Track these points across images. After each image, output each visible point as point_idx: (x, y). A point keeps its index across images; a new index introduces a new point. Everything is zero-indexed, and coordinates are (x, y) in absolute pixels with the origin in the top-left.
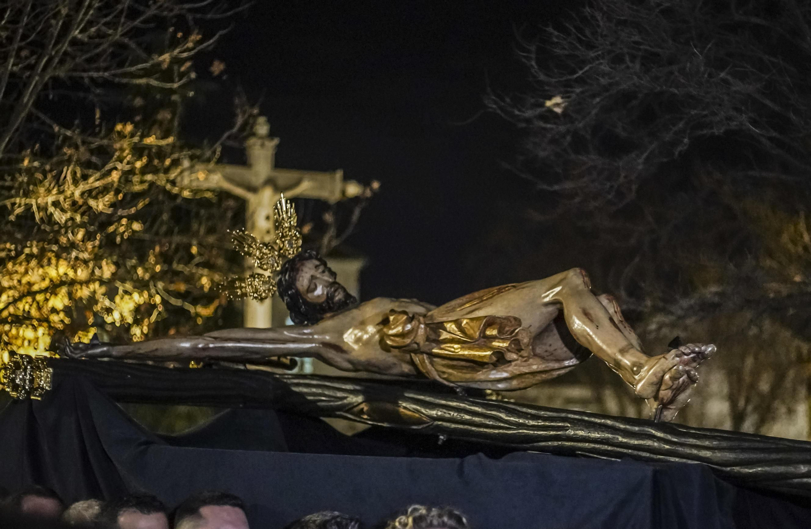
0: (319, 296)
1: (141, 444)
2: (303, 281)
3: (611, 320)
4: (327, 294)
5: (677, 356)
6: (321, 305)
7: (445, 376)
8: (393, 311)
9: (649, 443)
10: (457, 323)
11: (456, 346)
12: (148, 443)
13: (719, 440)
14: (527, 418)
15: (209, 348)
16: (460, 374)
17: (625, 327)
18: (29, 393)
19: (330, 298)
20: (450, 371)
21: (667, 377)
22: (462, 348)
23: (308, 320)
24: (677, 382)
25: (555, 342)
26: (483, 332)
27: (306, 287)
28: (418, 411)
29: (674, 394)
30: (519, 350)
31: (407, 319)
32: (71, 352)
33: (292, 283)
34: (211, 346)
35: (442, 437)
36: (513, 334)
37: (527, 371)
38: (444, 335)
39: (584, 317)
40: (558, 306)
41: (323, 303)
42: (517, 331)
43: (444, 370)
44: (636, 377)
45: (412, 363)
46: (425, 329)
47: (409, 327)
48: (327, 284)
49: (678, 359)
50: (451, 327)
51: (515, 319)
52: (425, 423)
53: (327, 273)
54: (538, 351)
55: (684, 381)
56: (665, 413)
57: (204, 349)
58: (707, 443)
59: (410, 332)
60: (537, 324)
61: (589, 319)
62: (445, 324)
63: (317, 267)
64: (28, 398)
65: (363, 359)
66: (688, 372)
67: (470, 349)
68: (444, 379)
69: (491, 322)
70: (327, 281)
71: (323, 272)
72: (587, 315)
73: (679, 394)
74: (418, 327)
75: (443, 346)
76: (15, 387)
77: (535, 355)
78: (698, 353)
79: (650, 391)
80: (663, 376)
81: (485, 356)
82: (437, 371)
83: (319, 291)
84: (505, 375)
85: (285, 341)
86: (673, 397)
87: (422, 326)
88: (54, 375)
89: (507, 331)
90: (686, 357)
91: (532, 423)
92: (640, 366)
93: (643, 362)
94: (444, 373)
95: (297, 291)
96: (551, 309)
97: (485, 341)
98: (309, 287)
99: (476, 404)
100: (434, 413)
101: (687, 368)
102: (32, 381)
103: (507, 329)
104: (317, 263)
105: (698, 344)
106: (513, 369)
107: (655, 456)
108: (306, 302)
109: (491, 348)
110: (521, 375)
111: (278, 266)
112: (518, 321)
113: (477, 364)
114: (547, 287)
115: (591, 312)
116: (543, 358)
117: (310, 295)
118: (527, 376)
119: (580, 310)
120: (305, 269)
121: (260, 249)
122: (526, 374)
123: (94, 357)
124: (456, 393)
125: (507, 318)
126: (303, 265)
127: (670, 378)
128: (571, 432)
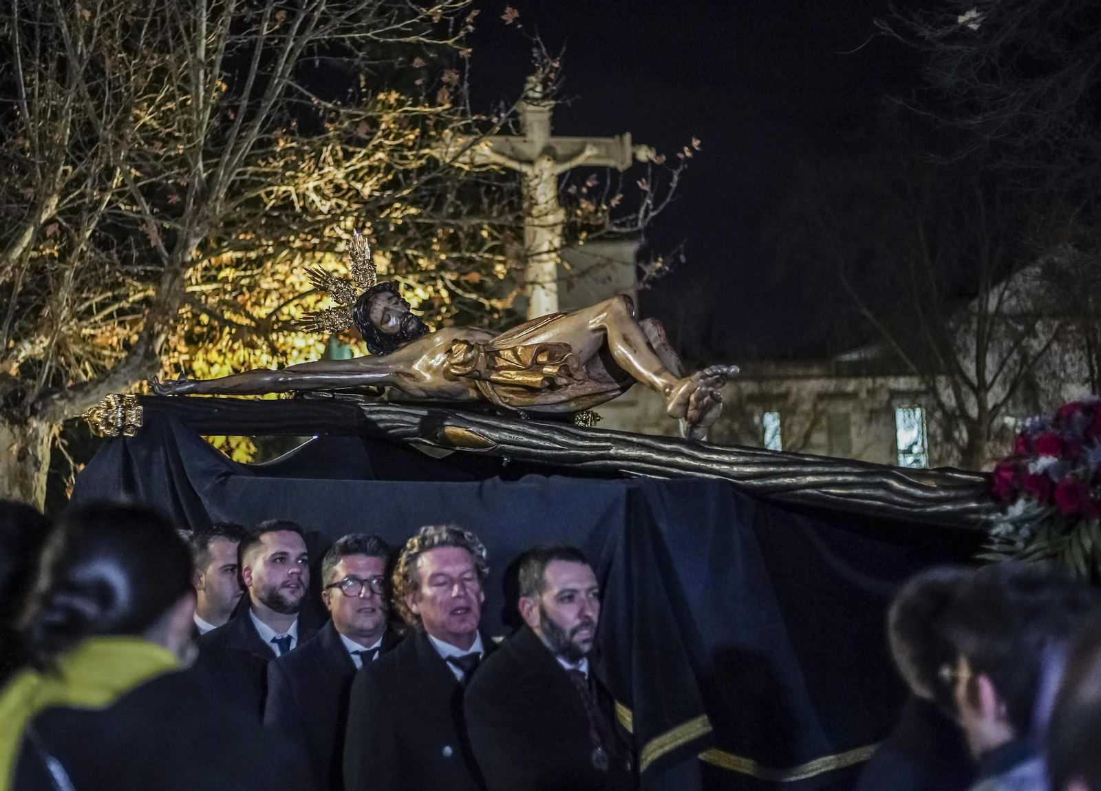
0: (392, 327)
1: (223, 475)
2: (376, 315)
3: (649, 345)
4: (401, 325)
5: (701, 378)
6: (395, 335)
7: (507, 401)
8: (455, 341)
9: (679, 459)
10: (514, 350)
11: (512, 373)
12: (227, 474)
13: (736, 456)
14: (577, 439)
15: (288, 381)
16: (520, 399)
18: (122, 430)
19: (403, 328)
20: (511, 396)
21: (692, 398)
22: (517, 374)
23: (383, 349)
24: (701, 402)
25: (600, 369)
26: (535, 358)
27: (379, 318)
28: (484, 435)
29: (701, 414)
30: (570, 376)
31: (467, 348)
32: (160, 390)
33: (367, 313)
34: (290, 379)
35: (505, 459)
36: (563, 360)
37: (582, 394)
38: (501, 363)
39: (624, 342)
40: (602, 332)
41: (397, 333)
42: (566, 357)
43: (505, 395)
44: (668, 398)
45: (476, 389)
46: (486, 357)
47: (469, 355)
48: (400, 315)
49: (702, 380)
50: (509, 354)
51: (566, 345)
52: (489, 446)
53: (400, 304)
54: (592, 374)
55: (708, 401)
56: (696, 431)
57: (283, 382)
58: (726, 458)
59: (472, 359)
60: (587, 350)
61: (627, 343)
62: (501, 352)
63: (389, 299)
64: (121, 434)
65: (434, 387)
66: (711, 393)
67: (524, 375)
68: (506, 403)
69: (542, 349)
70: (400, 312)
71: (397, 303)
72: (626, 340)
73: (705, 414)
74: (478, 355)
75: (501, 372)
76: (109, 425)
77: (591, 378)
78: (722, 374)
79: (679, 411)
80: (689, 398)
81: (537, 382)
82: (499, 397)
83: (393, 321)
84: (563, 398)
85: (361, 372)
86: (700, 416)
87: (483, 354)
88: (145, 412)
89: (557, 358)
90: (709, 379)
91: (580, 443)
92: (671, 387)
93: (673, 384)
94: (505, 398)
95: (372, 323)
96: (599, 334)
97: (536, 367)
98: (383, 318)
99: (533, 427)
100: (496, 435)
101: (710, 389)
102: (124, 419)
103: (557, 355)
104: (390, 294)
105: (720, 366)
106: (570, 392)
107: (683, 472)
108: (380, 333)
109: (542, 373)
111: (353, 299)
112: (568, 347)
113: (531, 390)
114: (595, 314)
115: (630, 337)
116: (597, 380)
117: (384, 326)
118: (582, 398)
119: (621, 337)
120: (379, 302)
121: (335, 284)
123: (181, 394)
124: (519, 416)
125: (558, 345)
126: (376, 297)
127: (695, 398)
128: (612, 452)
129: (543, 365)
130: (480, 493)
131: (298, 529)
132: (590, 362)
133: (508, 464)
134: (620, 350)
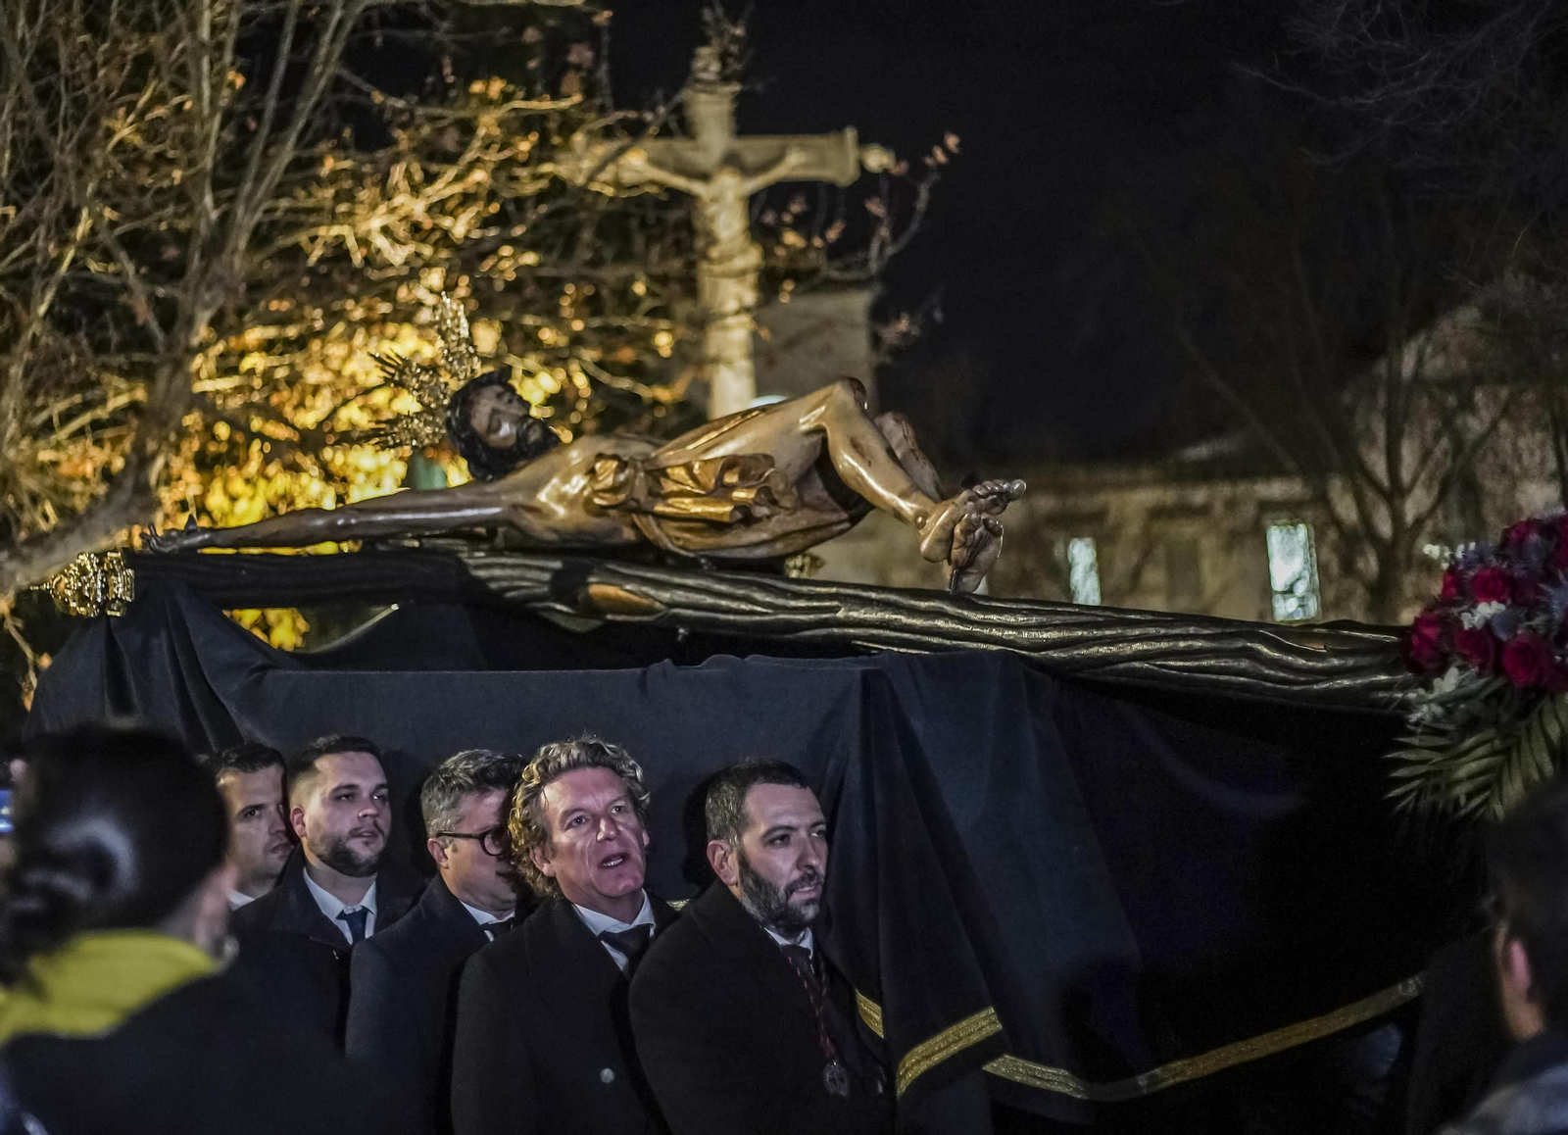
0: (505, 438)
1: (257, 669)
2: (480, 420)
3: (890, 452)
4: (517, 434)
5: (970, 499)
6: (509, 450)
7: (681, 543)
8: (600, 456)
9: (940, 623)
10: (688, 467)
11: (687, 501)
12: (263, 668)
13: (1026, 615)
14: (786, 598)
15: (351, 525)
16: (699, 540)
17: (917, 459)
18: (105, 604)
19: (521, 438)
20: (687, 536)
21: (957, 530)
22: (695, 503)
23: (493, 473)
24: (971, 537)
25: (818, 490)
26: (720, 479)
27: (485, 424)
28: (647, 596)
29: (972, 553)
30: (774, 502)
31: (618, 467)
32: (159, 545)
33: (465, 420)
34: (354, 521)
35: (681, 631)
36: (762, 479)
37: (793, 529)
38: (669, 487)
39: (852, 449)
40: (820, 436)
41: (513, 446)
42: (766, 474)
43: (678, 534)
44: (921, 532)
45: (634, 526)
46: (646, 478)
47: (622, 477)
48: (515, 420)
49: (970, 503)
50: (680, 473)
51: (766, 457)
52: (657, 611)
53: (515, 403)
54: (807, 498)
55: (981, 535)
56: (965, 580)
57: (343, 527)
58: (1011, 619)
59: (626, 482)
60: (799, 462)
61: (858, 452)
62: (669, 471)
63: (499, 396)
64: (103, 613)
65: (570, 525)
66: (985, 522)
67: (704, 503)
68: (681, 548)
69: (730, 463)
71: (510, 402)
72: (856, 447)
73: (978, 553)
74: (635, 477)
75: (671, 501)
76: (83, 600)
77: (805, 505)
78: (1000, 494)
79: (939, 550)
80: (953, 530)
81: (723, 514)
82: (668, 536)
83: (506, 429)
84: (765, 536)
85: (459, 507)
86: (970, 557)
87: (642, 474)
88: (137, 579)
89: (754, 476)
90: (982, 500)
91: (793, 603)
92: (926, 516)
93: (929, 510)
94: (678, 539)
95: (474, 432)
97: (721, 491)
98: (489, 426)
99: (721, 580)
100: (666, 596)
101: (984, 516)
102: (105, 590)
103: (753, 472)
104: (498, 389)
105: (998, 481)
106: (775, 526)
107: (948, 642)
108: (487, 448)
109: (731, 501)
110: (786, 535)
111: (445, 398)
112: (769, 460)
113: (715, 526)
114: (808, 408)
115: (863, 442)
116: (814, 508)
117: (493, 437)
118: (794, 535)
119: (848, 442)
120: (483, 401)
121: (417, 376)
122: (793, 532)
124: (700, 566)
125: (754, 457)
126: (479, 394)
127: (961, 531)
128: (841, 614)
129: (733, 487)
130: (642, 684)
131: (372, 750)
132: (802, 481)
133: (685, 637)
134: (847, 461)
